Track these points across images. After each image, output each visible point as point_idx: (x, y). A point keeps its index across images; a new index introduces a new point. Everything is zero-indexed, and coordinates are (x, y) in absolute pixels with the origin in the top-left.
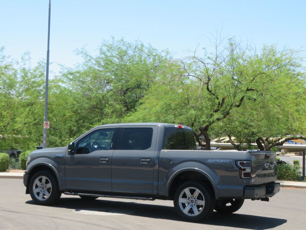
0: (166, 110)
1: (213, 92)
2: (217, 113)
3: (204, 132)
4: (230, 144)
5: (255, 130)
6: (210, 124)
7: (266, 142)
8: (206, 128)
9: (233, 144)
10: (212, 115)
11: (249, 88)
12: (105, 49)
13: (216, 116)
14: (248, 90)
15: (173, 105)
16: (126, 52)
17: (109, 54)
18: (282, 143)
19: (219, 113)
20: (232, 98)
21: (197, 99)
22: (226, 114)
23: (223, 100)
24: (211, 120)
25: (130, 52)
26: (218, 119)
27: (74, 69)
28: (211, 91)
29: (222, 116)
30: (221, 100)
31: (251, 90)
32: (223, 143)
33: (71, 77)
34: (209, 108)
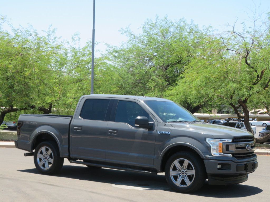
0: (205, 84)
1: (252, 65)
2: (256, 86)
3: (243, 104)
8: (245, 101)
10: (251, 88)
12: (148, 27)
13: (255, 88)
15: (212, 79)
17: (151, 32)
19: (259, 86)
21: (236, 73)
22: (266, 86)
23: (262, 73)
24: (251, 92)
25: (172, 30)
26: (258, 92)
27: (119, 48)
28: (250, 64)
30: (259, 73)
32: (258, 115)
33: (116, 55)
34: (248, 80)
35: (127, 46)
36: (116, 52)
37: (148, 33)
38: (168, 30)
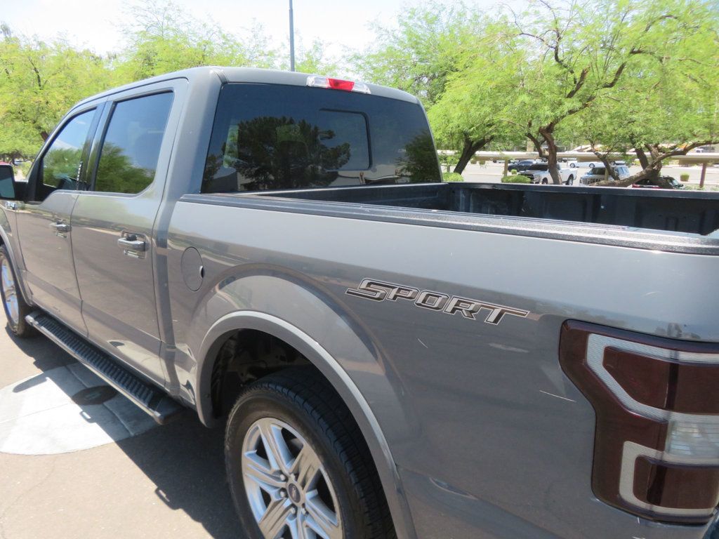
1: (565, 62)
2: (569, 99)
3: (547, 135)
4: (593, 153)
5: (638, 130)
6: (557, 120)
7: (654, 150)
8: (550, 129)
9: (596, 154)
10: (560, 104)
11: (636, 50)
13: (569, 104)
14: (633, 52)
16: (437, 18)
17: (411, 22)
18: (686, 150)
19: (575, 98)
20: (601, 70)
21: (534, 78)
22: (588, 100)
23: (583, 75)
24: (558, 112)
25: (444, 18)
26: (571, 112)
28: (562, 60)
29: (578, 105)
30: (578, 75)
31: (639, 52)
32: (577, 153)
33: (360, 62)
34: (556, 90)
35: (375, 49)
36: (358, 58)
37: (406, 24)
38: (436, 18)
